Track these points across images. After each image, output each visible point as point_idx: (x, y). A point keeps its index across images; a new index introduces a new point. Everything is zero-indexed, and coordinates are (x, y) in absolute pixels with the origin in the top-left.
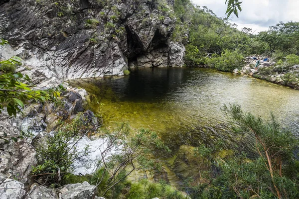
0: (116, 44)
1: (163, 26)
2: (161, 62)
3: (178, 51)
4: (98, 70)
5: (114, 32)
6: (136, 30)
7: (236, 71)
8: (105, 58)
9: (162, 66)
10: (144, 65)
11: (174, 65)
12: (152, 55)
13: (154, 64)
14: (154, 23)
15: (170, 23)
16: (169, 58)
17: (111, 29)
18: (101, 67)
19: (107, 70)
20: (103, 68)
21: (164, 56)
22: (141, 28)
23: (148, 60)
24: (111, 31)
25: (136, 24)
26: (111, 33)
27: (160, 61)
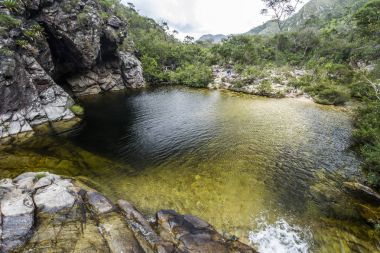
0: (33, 59)
1: (109, 28)
2: (114, 83)
3: (135, 66)
4: (11, 118)
5: (21, 34)
6: (67, 32)
7: (210, 85)
8: (18, 89)
9: (116, 88)
10: (87, 91)
11: (134, 86)
12: (97, 73)
13: (104, 87)
14: (97, 23)
15: (121, 25)
16: (123, 77)
17: (10, 29)
18: (16, 110)
19: (33, 114)
20: (22, 112)
21: (115, 73)
22: (77, 30)
23: (91, 82)
24: (13, 33)
25: (65, 21)
26: (15, 38)
27: (111, 81)
